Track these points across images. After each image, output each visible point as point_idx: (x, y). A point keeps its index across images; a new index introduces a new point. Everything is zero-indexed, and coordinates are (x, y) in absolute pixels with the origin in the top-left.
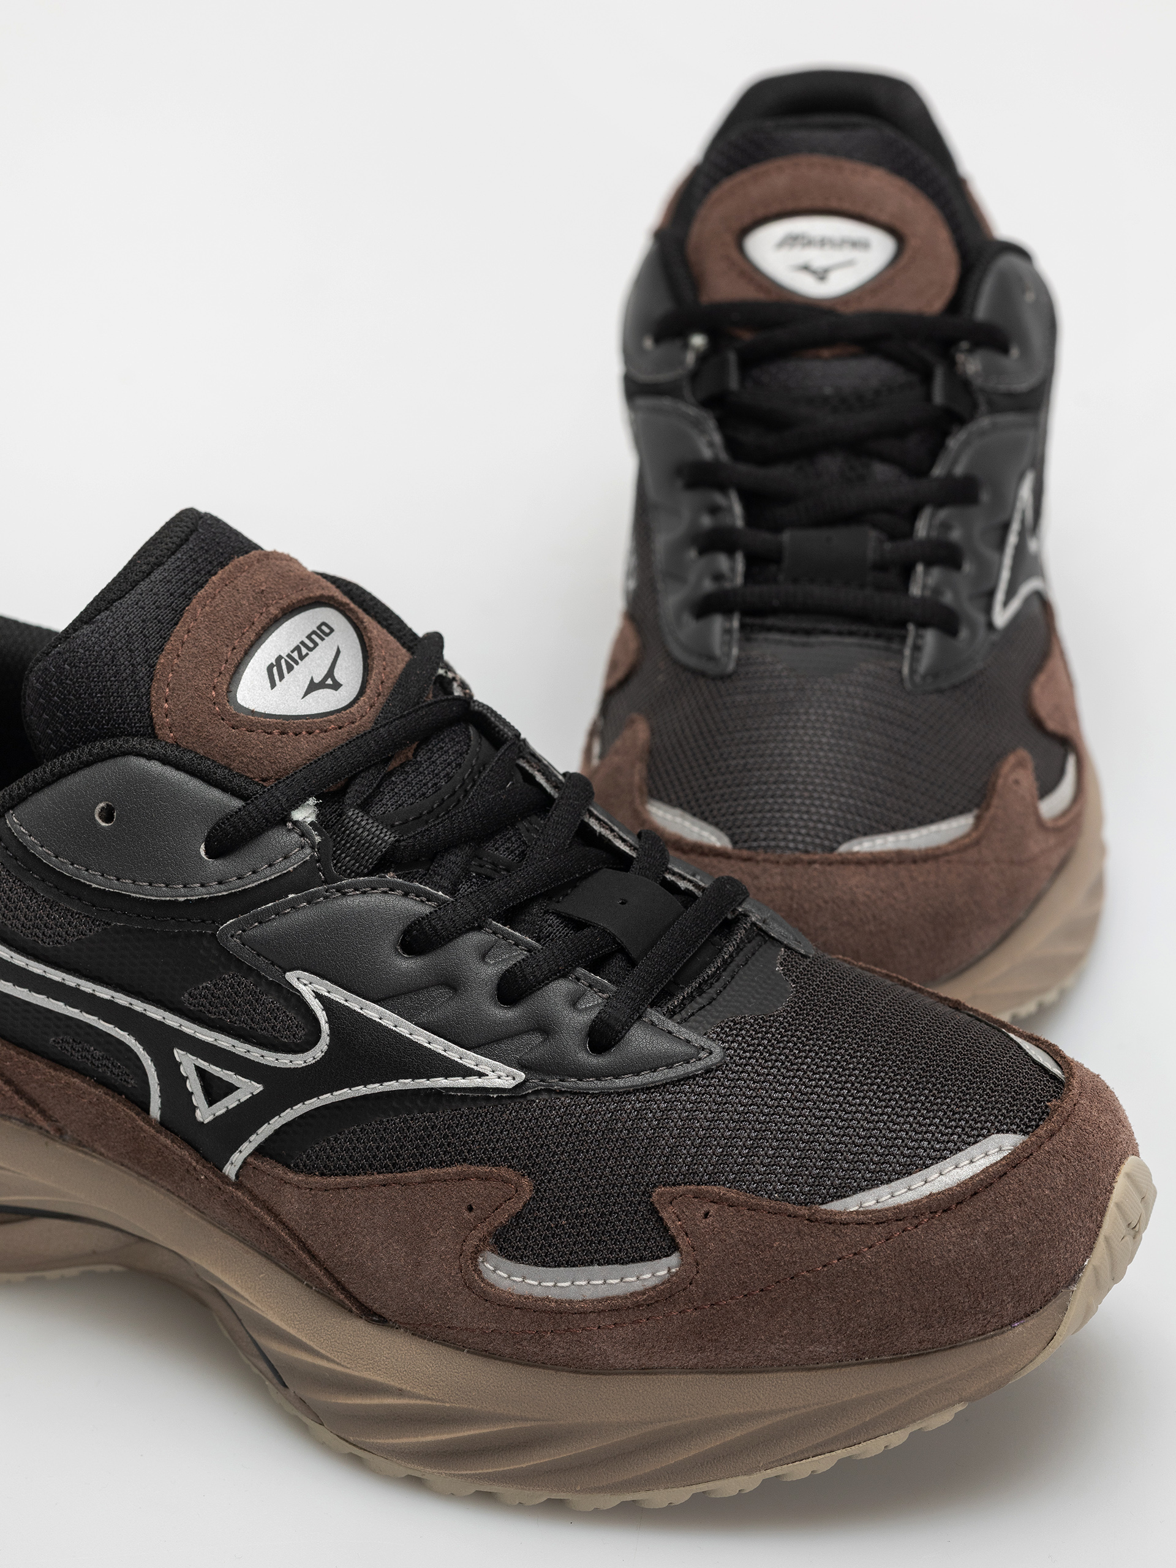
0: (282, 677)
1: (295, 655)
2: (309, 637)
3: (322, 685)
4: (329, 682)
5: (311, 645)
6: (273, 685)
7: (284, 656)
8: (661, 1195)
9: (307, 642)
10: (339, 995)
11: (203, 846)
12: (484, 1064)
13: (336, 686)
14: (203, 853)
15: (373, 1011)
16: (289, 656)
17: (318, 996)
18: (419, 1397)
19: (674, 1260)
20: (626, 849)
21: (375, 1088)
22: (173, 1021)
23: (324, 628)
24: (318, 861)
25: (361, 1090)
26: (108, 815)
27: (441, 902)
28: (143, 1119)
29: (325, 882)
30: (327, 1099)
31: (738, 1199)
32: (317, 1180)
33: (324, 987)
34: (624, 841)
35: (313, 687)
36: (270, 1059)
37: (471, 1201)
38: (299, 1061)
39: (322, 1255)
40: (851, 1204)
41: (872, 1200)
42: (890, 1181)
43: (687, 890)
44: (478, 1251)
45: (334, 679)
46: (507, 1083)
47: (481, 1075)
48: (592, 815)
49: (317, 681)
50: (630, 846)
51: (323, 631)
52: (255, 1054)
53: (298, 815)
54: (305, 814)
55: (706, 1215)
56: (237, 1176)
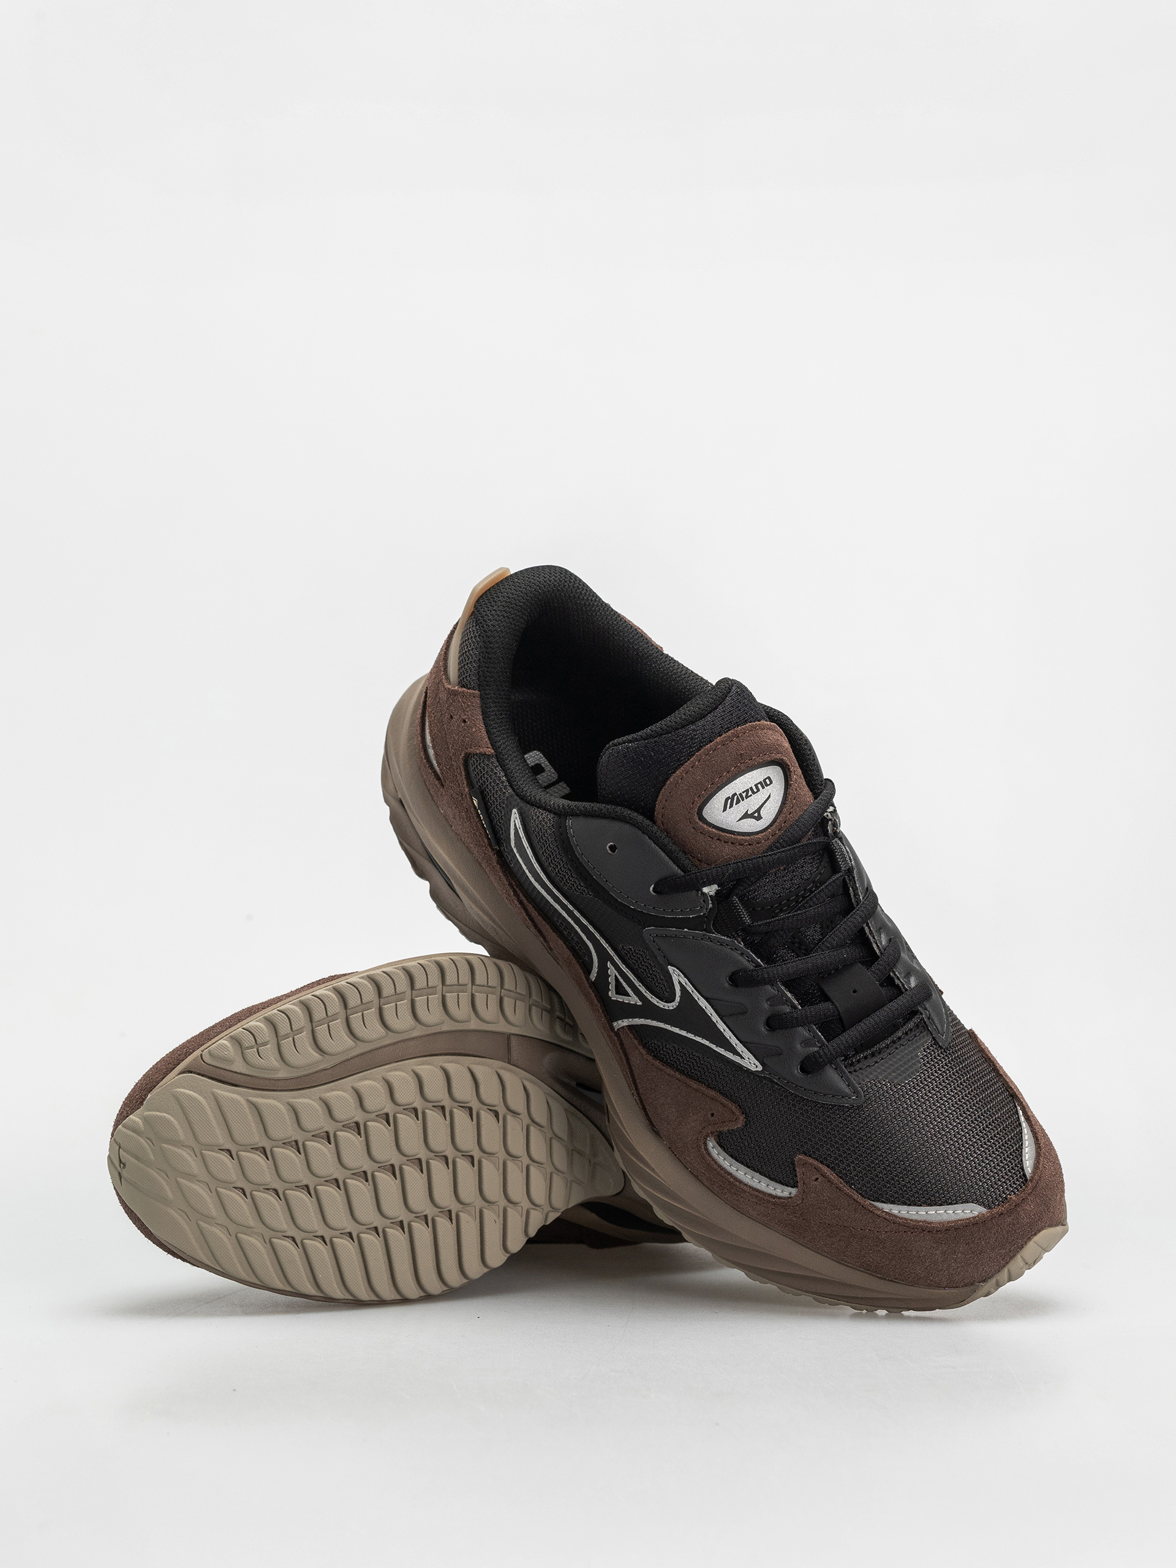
0: (731, 806)
1: (744, 795)
2: (756, 786)
3: (751, 816)
4: (756, 815)
5: (755, 790)
6: (725, 810)
7: (738, 793)
8: (800, 1159)
9: (754, 788)
10: (690, 988)
11: (653, 886)
12: (746, 1054)
13: (759, 818)
14: (651, 889)
15: (703, 1003)
16: (740, 794)
17: (680, 983)
18: (660, 1177)
19: (794, 1191)
20: (877, 951)
21: (690, 1036)
22: (612, 953)
23: (767, 781)
24: (706, 917)
25: (684, 1033)
26: (613, 848)
27: (758, 965)
28: (586, 977)
29: (705, 930)
30: (668, 1027)
31: (833, 1180)
32: (650, 1058)
33: (684, 981)
34: (878, 946)
35: (746, 816)
36: (648, 995)
37: (714, 1112)
38: (661, 1004)
39: (641, 1091)
40: (887, 1207)
41: (896, 1210)
42: (909, 1205)
43: (898, 985)
44: (707, 1136)
45: (759, 814)
46: (753, 1068)
47: (742, 1057)
48: (868, 925)
49: (749, 813)
50: (880, 950)
51: (766, 783)
52: (642, 989)
53: (705, 890)
54: (710, 890)
55: (817, 1179)
56: (618, 1030)
